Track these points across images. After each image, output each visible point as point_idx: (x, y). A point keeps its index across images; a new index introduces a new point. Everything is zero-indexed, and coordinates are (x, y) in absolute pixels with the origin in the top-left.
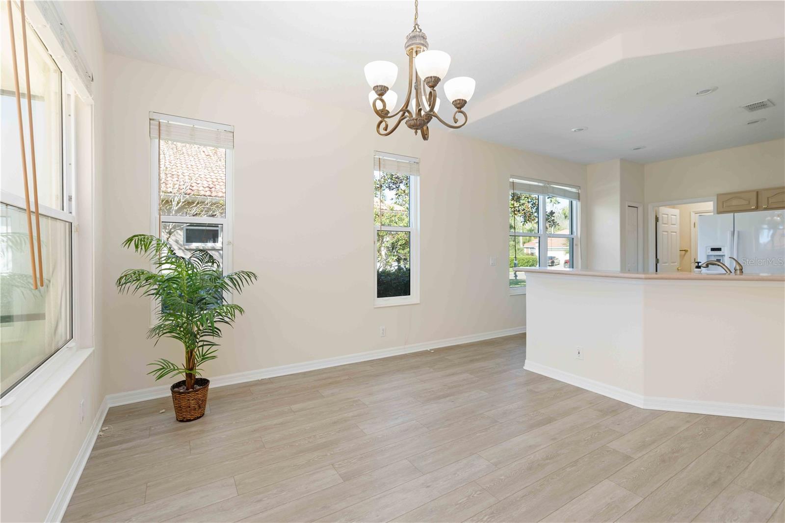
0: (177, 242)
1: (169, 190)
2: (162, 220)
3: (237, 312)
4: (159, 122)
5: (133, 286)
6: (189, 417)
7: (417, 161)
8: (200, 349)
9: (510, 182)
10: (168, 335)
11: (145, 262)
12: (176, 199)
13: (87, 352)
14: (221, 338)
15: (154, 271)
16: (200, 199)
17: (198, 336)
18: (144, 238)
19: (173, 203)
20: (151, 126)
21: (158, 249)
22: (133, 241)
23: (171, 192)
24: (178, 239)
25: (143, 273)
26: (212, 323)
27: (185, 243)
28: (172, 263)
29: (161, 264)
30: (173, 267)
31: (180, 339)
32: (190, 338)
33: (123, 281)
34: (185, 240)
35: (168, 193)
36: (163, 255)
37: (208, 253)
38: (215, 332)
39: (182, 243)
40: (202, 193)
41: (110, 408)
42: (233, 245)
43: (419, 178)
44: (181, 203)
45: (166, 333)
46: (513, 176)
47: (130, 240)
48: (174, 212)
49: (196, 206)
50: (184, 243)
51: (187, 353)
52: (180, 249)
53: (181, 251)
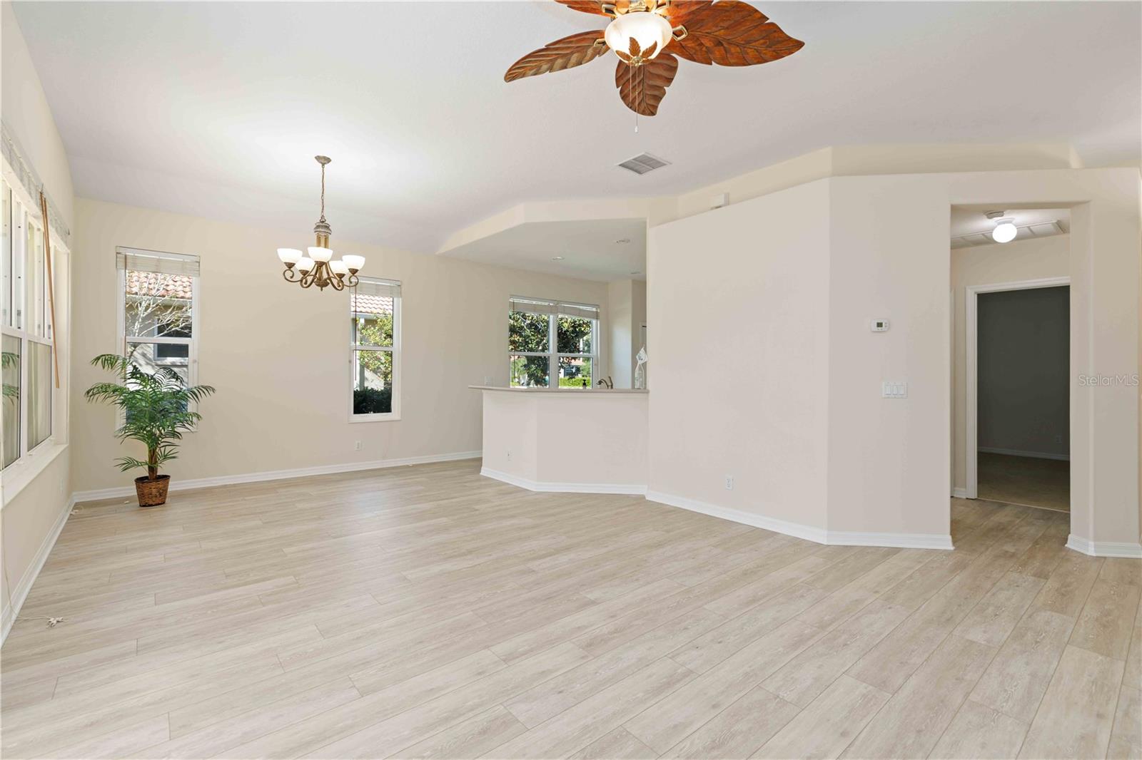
0: (144, 355)
1: (135, 290)
2: (127, 341)
3: (195, 419)
4: (126, 256)
5: (102, 396)
6: (151, 502)
7: (399, 283)
8: (163, 449)
9: (510, 302)
10: (133, 436)
11: (113, 377)
12: (144, 304)
13: (62, 448)
14: (181, 441)
15: (120, 383)
16: (176, 302)
17: (160, 439)
18: (111, 358)
19: (140, 309)
20: (118, 259)
21: (124, 366)
22: (101, 360)
23: (136, 294)
24: (145, 352)
25: (109, 386)
26: (173, 428)
27: (156, 358)
28: (137, 378)
29: (125, 379)
30: (138, 381)
31: (144, 440)
32: (153, 441)
33: (91, 393)
34: (156, 355)
35: (133, 294)
36: (128, 372)
37: (172, 370)
38: (175, 435)
39: (151, 357)
40: (181, 294)
41: (76, 503)
42: (198, 363)
43: (401, 299)
44: (150, 309)
45: (130, 435)
46: (512, 296)
47: (98, 359)
48: (140, 320)
49: (171, 313)
50: (154, 357)
51: (150, 451)
52: (148, 364)
53: (150, 367)
